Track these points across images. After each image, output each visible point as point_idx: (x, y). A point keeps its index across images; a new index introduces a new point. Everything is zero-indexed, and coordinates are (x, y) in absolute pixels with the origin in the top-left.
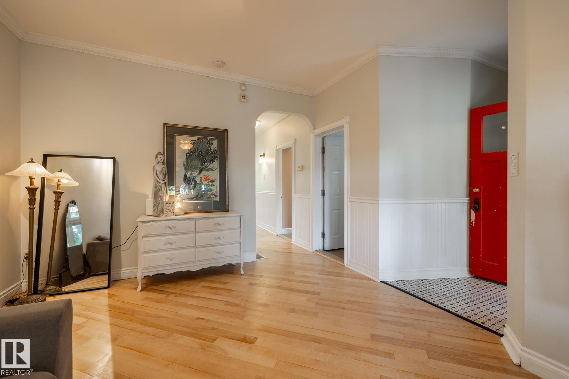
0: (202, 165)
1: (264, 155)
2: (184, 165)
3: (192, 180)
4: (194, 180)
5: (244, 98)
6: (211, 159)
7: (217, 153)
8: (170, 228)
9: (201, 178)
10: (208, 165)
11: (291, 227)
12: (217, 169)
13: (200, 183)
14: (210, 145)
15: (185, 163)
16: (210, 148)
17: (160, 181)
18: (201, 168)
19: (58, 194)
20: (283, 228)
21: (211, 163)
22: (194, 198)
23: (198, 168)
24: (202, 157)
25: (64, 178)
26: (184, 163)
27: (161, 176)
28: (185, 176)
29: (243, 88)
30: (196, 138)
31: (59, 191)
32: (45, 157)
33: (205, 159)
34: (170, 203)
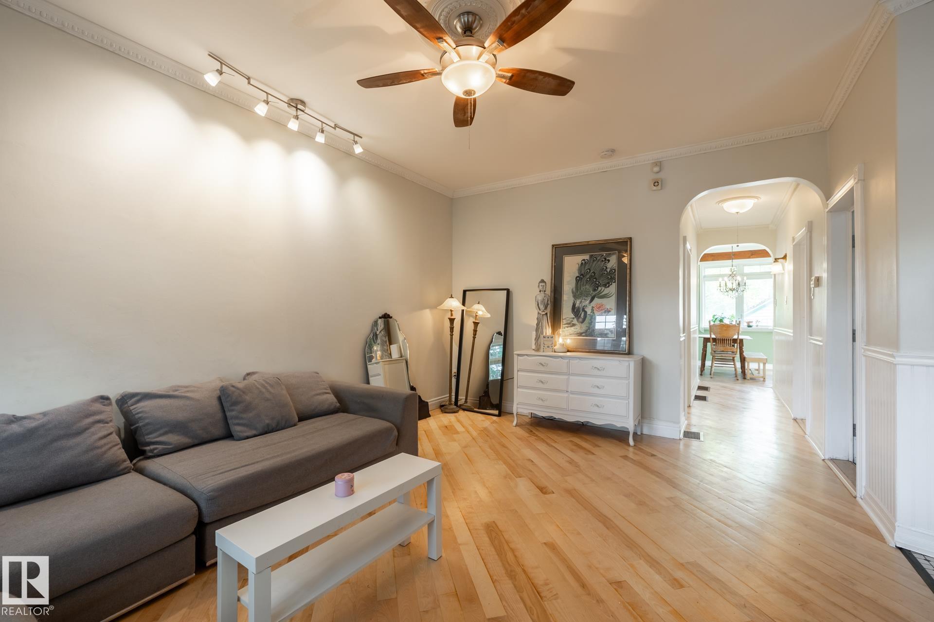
0: (595, 290)
1: (785, 257)
2: (573, 292)
3: (581, 310)
4: (583, 310)
5: (656, 184)
6: (606, 281)
7: (614, 272)
8: (542, 364)
9: (593, 307)
10: (602, 290)
12: (614, 295)
13: (592, 314)
14: (606, 262)
15: (574, 290)
16: (606, 267)
17: (540, 312)
18: (592, 295)
19: (476, 324)
21: (606, 287)
22: (584, 333)
23: (589, 294)
24: (595, 280)
25: (479, 310)
26: (572, 290)
27: (542, 307)
28: (574, 305)
29: (656, 169)
30: (588, 256)
31: (477, 321)
32: (465, 292)
33: (599, 282)
34: (548, 338)
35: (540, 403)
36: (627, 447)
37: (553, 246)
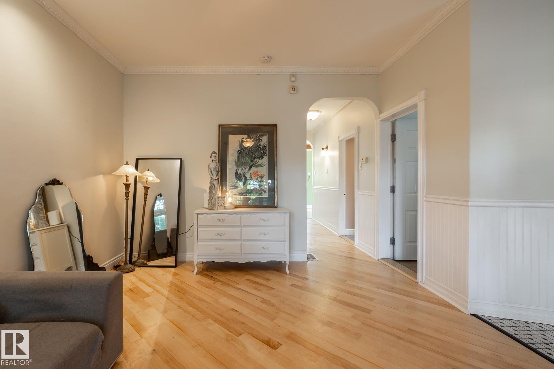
0: (252, 161)
1: (327, 148)
2: (236, 162)
3: (242, 176)
4: (244, 176)
5: (293, 89)
6: (260, 155)
7: (266, 148)
8: (220, 220)
9: (251, 174)
10: (257, 162)
11: (354, 228)
12: (266, 165)
13: (250, 179)
14: (260, 141)
15: (237, 160)
16: (260, 144)
17: (214, 177)
18: (250, 165)
19: (147, 188)
20: (346, 228)
21: (260, 159)
22: (245, 193)
23: (248, 164)
24: (252, 153)
25: (150, 176)
26: (235, 160)
27: (214, 173)
28: (237, 172)
29: (293, 79)
30: (247, 135)
31: (147, 186)
32: (137, 160)
33: (255, 155)
34: (221, 198)
35: (218, 252)
36: (285, 275)
37: (219, 125)
